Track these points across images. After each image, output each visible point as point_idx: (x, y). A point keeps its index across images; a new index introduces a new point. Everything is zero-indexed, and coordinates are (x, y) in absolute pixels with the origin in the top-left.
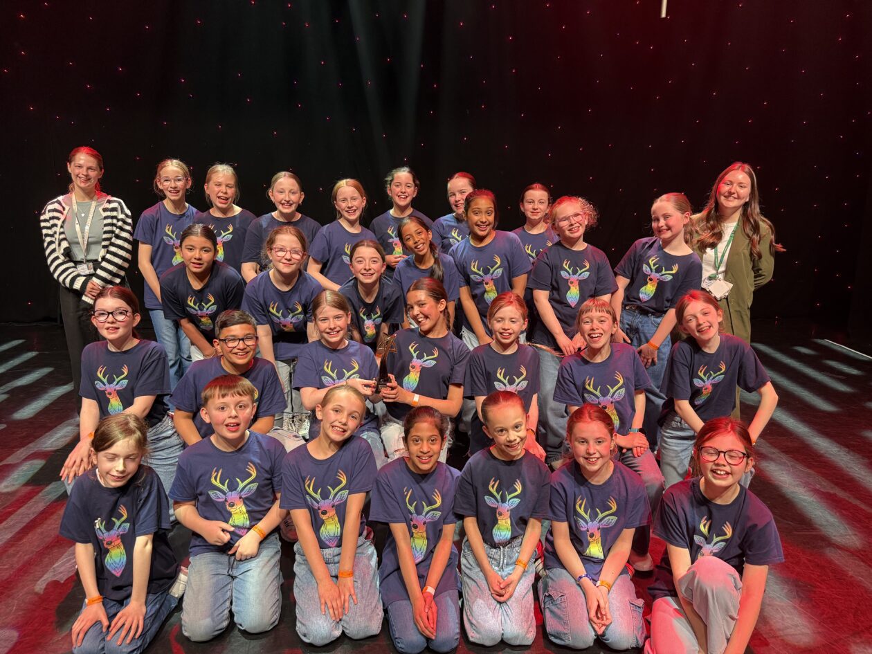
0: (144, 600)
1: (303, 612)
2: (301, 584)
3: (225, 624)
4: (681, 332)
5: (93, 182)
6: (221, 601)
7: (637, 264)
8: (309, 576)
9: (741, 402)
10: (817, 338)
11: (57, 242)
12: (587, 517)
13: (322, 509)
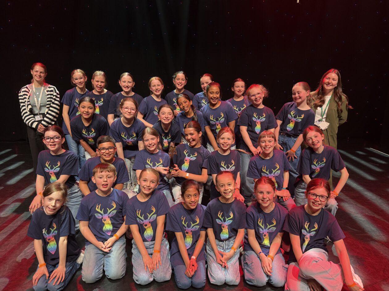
0: (65, 265)
1: (136, 270)
2: (135, 258)
3: (101, 275)
4: (306, 145)
5: (43, 78)
6: (99, 265)
7: (285, 115)
8: (139, 254)
9: (332, 176)
10: (366, 147)
11: (26, 106)
12: (263, 227)
13: (145, 224)
